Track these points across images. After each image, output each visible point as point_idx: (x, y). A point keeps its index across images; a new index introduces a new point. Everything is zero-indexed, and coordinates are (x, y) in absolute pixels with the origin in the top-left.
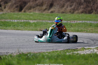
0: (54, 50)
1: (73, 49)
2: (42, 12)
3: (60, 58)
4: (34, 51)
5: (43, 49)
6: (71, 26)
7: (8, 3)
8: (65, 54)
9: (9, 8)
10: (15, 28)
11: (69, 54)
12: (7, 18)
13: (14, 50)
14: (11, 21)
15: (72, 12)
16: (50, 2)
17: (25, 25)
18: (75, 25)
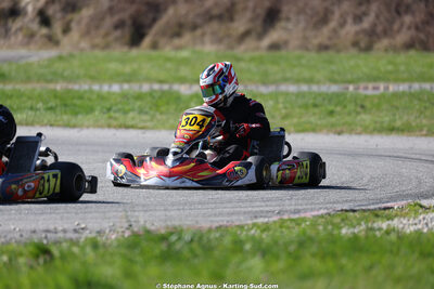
0: (286, 217)
1: (369, 210)
2: (231, 47)
3: (314, 249)
4: (197, 222)
5: (238, 213)
6: (362, 107)
7: (80, 9)
8: (336, 232)
9: (87, 33)
10: (116, 119)
11: (351, 230)
12: (78, 77)
13: (109, 218)
14: (96, 87)
15: (362, 45)
16: (267, 4)
17: (157, 107)
18: (376, 101)
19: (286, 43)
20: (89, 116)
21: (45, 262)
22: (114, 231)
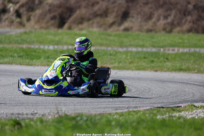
0: (131, 110)
1: (170, 107)
2: (106, 29)
3: (144, 125)
4: (89, 111)
5: (108, 108)
6: (167, 59)
7: (35, 10)
8: (155, 117)
9: (38, 22)
10: (51, 62)
11: (162, 117)
12: (34, 42)
13: (48, 108)
14: (42, 47)
15: (168, 30)
16: (123, 10)
18: (174, 56)
19: (132, 28)
20: (39, 60)
21: (18, 128)
22: (50, 115)
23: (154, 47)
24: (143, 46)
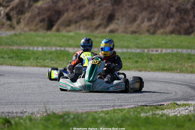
0: (116, 108)
1: (153, 105)
2: (92, 31)
3: (129, 122)
4: (76, 110)
5: (95, 106)
6: (151, 59)
7: (25, 13)
8: (139, 115)
9: (28, 24)
10: (39, 63)
11: (145, 114)
12: (23, 44)
13: (37, 107)
14: (31, 48)
15: (151, 31)
16: (109, 12)
17: (58, 57)
18: (157, 57)
19: (117, 30)
20: (28, 61)
21: (8, 126)
22: (39, 113)
23: (138, 48)
24: (127, 47)
